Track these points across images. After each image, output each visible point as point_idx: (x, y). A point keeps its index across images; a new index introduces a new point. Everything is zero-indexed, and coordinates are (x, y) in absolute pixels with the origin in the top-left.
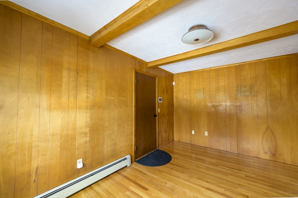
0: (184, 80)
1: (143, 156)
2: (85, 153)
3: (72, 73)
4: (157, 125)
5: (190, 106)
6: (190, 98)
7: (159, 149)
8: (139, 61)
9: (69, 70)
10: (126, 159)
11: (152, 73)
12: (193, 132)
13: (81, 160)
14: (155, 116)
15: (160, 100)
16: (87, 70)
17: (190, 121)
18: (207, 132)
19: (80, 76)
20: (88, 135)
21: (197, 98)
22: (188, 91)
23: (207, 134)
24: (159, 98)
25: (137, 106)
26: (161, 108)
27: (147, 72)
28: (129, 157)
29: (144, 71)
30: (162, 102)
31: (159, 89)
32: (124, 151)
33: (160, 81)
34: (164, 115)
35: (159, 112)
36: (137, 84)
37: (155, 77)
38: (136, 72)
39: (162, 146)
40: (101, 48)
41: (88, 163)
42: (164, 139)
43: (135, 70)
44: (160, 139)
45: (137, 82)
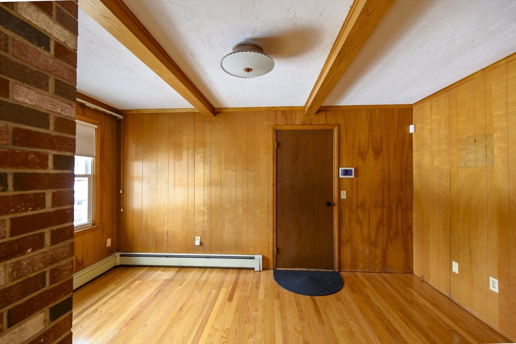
0: (433, 117)
1: (294, 269)
2: (203, 232)
3: (190, 152)
4: (336, 223)
5: (448, 189)
6: (448, 166)
7: (342, 273)
8: (283, 112)
9: (188, 148)
10: (253, 258)
11: (320, 122)
12: (455, 267)
13: (199, 237)
14: (330, 204)
15: (346, 173)
16: (204, 145)
17: (448, 231)
18: (496, 281)
19: (197, 153)
20: (206, 214)
21: (468, 164)
22: (443, 146)
23: (497, 285)
24: (340, 169)
25: (278, 184)
26: (352, 189)
27: (304, 124)
28: (259, 257)
29: (297, 124)
30: (353, 176)
31: (344, 150)
32: (254, 248)
33: (346, 132)
34: (362, 206)
35: (345, 197)
36: (279, 149)
37: (330, 127)
38: (276, 131)
39: (355, 270)
40: (219, 115)
41: (206, 243)
42: (361, 258)
43: (274, 129)
44: (347, 253)
45: (278, 147)
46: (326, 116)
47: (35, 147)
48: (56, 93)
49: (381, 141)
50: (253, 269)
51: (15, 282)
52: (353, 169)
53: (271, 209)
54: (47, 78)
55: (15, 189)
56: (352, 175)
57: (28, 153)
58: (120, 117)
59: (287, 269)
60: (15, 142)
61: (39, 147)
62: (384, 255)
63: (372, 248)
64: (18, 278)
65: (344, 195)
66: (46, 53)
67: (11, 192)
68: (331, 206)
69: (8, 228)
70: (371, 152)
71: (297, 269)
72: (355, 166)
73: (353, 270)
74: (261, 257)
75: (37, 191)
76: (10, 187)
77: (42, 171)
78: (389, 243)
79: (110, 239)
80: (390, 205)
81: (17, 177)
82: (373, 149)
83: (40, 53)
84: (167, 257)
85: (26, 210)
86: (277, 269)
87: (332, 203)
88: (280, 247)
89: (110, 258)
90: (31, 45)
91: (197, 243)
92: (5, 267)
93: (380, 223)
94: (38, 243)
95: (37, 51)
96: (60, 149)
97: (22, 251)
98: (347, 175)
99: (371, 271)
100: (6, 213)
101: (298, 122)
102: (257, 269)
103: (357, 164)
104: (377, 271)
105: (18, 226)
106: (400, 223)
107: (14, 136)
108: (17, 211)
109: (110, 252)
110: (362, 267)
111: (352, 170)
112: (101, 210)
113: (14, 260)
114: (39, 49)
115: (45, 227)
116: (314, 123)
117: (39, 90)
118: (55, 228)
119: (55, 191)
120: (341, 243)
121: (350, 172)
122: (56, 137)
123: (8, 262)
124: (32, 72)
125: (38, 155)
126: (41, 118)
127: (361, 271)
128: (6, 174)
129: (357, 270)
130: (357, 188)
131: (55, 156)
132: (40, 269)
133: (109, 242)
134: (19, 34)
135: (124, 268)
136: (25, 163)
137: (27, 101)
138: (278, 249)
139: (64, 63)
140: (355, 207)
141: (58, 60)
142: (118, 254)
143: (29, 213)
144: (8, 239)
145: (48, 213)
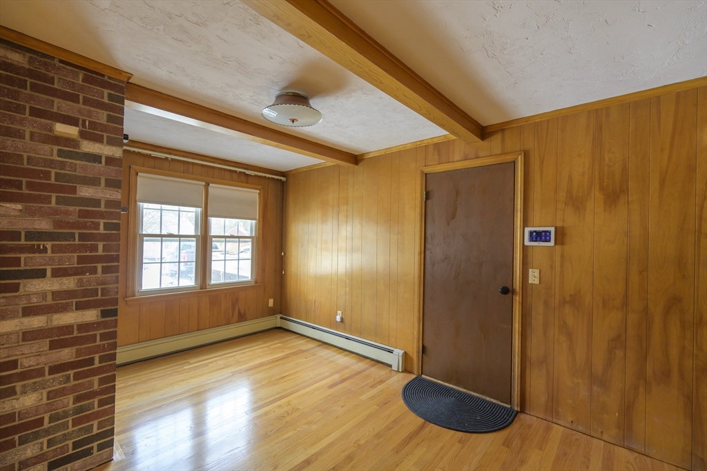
2: (345, 307)
4: (516, 326)
7: (526, 417)
10: (392, 352)
13: (340, 312)
14: (507, 291)
16: (346, 201)
19: (340, 212)
20: (347, 286)
24: (527, 230)
25: (428, 252)
26: (552, 267)
27: (466, 159)
28: (399, 352)
29: (455, 160)
30: (552, 243)
31: (536, 194)
32: (396, 338)
33: (542, 163)
34: (574, 300)
35: (537, 281)
36: (429, 202)
37: (509, 158)
38: (426, 174)
39: (554, 420)
40: (361, 164)
41: (347, 321)
42: (570, 402)
43: (422, 172)
44: (537, 385)
45: (427, 198)
46: (503, 139)
47: (91, 218)
48: (106, 186)
49: (625, 170)
50: (390, 366)
51: (80, 288)
52: (552, 230)
53: (416, 287)
54: (100, 179)
55: (79, 241)
56: (549, 241)
57: (87, 222)
58: (283, 179)
59: (436, 380)
60: (79, 217)
61: (94, 218)
62: (627, 411)
63: (595, 388)
64: (81, 286)
65: (534, 277)
66: (99, 165)
67: (77, 242)
68: (510, 295)
69: (76, 260)
70: (597, 194)
71: (451, 386)
72: (559, 224)
73: (549, 419)
74: (401, 352)
75: (92, 243)
76: (77, 240)
77: (96, 232)
78: (641, 389)
79: (272, 300)
80: (646, 308)
81: (80, 234)
82: (602, 188)
83: (95, 166)
84: (313, 328)
85: (86, 252)
86: (423, 376)
87: (511, 289)
88: (427, 345)
89: (272, 318)
90: (89, 164)
91: (338, 318)
92: (74, 279)
93: (617, 341)
94: (94, 271)
95: (93, 166)
96: (108, 219)
97: (83, 273)
98: (541, 240)
99: (593, 434)
100: (75, 252)
101: (457, 157)
102: (395, 368)
103: (564, 220)
104: (605, 437)
105: (81, 260)
106: (674, 352)
107: (79, 214)
108: (80, 252)
109: (272, 312)
110: (570, 419)
111: (550, 232)
112: (264, 271)
113: (79, 277)
114: (95, 164)
115: (98, 263)
116: (481, 154)
117: (95, 187)
118: (104, 265)
119: (105, 243)
120: (528, 363)
121: (546, 236)
122: (105, 212)
123: (76, 277)
124: (90, 178)
125: (93, 222)
126: (96, 202)
127: (569, 426)
128: (74, 233)
129: (559, 422)
130: (562, 266)
131: (104, 223)
132: (94, 285)
133: (271, 303)
134: (83, 160)
135: (281, 331)
136: (85, 227)
137: (87, 194)
138: (424, 347)
139: (111, 167)
140: (557, 302)
141: (108, 167)
142: (279, 316)
143: (88, 254)
144: (76, 265)
145: (100, 255)
